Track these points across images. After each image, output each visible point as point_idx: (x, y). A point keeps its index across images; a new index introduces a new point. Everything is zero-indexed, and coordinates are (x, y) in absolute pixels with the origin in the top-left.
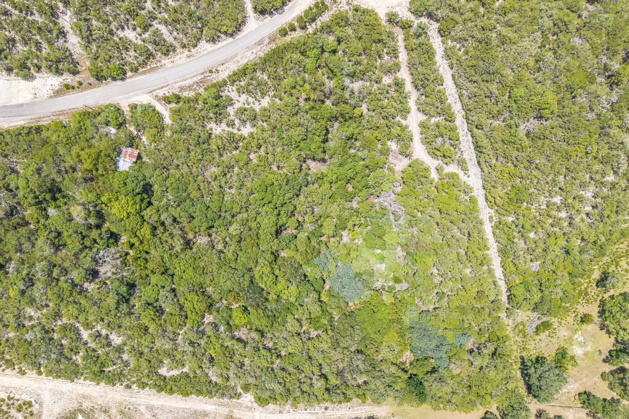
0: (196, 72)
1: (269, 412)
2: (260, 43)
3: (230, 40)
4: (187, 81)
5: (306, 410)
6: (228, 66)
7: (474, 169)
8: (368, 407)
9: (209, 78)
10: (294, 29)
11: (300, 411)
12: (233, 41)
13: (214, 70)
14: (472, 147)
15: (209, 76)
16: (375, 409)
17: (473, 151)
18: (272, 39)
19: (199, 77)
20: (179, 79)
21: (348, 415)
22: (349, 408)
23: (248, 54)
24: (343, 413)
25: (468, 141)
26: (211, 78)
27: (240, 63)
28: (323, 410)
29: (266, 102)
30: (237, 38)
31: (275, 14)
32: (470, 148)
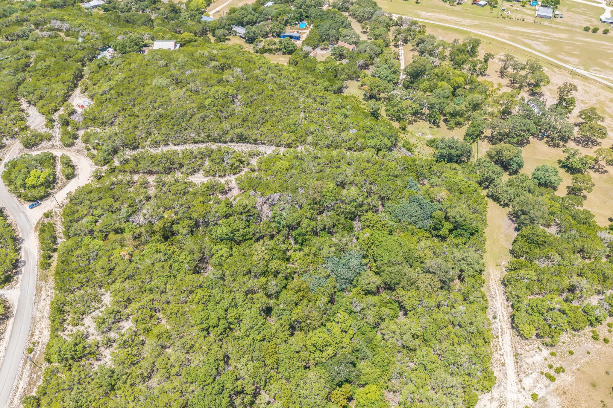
0: (18, 370)
1: (504, 379)
2: (39, 290)
3: (11, 320)
4: (20, 386)
5: (498, 337)
6: (40, 329)
7: (261, 148)
8: (490, 283)
9: (36, 356)
10: (50, 257)
11: (500, 344)
12: (15, 319)
13: (32, 346)
14: (241, 144)
15: (34, 355)
16: (493, 277)
17: (244, 145)
18: (45, 278)
19: (28, 367)
20: (11, 397)
21: (501, 301)
22: (493, 298)
23: (42, 304)
24: (499, 304)
25: (235, 146)
26: (38, 352)
27: (46, 314)
28: (497, 320)
29: (107, 299)
30: (14, 313)
31: (21, 270)
32: (241, 146)
